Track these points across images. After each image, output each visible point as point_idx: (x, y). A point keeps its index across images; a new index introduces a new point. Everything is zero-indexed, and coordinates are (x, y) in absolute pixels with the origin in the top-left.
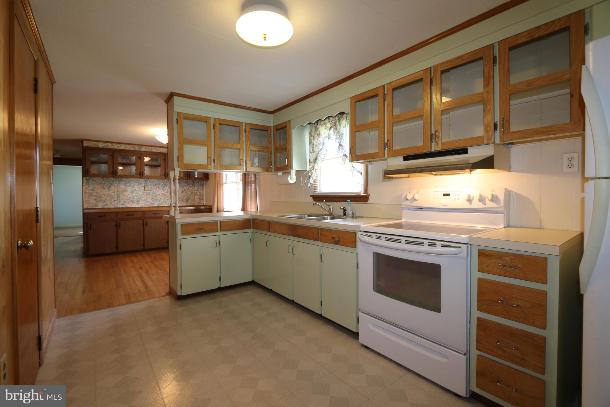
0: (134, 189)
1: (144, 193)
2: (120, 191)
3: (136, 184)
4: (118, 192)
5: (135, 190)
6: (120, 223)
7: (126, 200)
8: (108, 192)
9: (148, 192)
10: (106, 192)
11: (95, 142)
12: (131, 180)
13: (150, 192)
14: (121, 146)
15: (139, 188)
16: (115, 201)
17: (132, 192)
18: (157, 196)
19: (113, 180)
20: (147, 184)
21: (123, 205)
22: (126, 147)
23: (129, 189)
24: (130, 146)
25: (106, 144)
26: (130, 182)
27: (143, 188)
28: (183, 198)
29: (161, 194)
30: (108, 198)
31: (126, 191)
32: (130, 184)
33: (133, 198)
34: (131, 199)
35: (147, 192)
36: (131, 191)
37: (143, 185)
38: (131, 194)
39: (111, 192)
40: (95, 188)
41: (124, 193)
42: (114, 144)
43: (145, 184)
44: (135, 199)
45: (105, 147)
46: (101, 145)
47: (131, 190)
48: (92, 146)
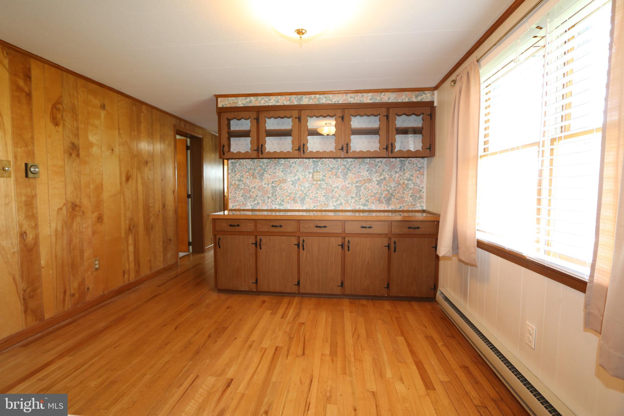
0: (296, 178)
1: (313, 184)
2: (276, 181)
3: (300, 169)
4: (273, 183)
5: (299, 179)
6: (261, 240)
7: (285, 197)
8: (260, 184)
9: (319, 182)
10: (256, 183)
11: (233, 98)
12: (292, 163)
13: (323, 182)
14: (270, 100)
15: (305, 176)
16: (269, 198)
17: (293, 183)
18: (333, 191)
19: (267, 163)
20: (318, 168)
21: (280, 204)
22: (277, 101)
23: (290, 178)
24: (284, 97)
25: (248, 99)
26: (291, 166)
27: (311, 175)
28: (381, 194)
29: (340, 187)
30: (260, 194)
31: (284, 181)
32: (291, 168)
33: (296, 194)
34: (292, 196)
35: (317, 183)
36: (292, 181)
37: (311, 171)
38: (292, 187)
39: (263, 183)
40: (242, 177)
41: (282, 185)
42: (260, 98)
43: (314, 168)
44: (298, 196)
45: (247, 105)
46: (241, 102)
47: (293, 179)
48: (228, 106)
